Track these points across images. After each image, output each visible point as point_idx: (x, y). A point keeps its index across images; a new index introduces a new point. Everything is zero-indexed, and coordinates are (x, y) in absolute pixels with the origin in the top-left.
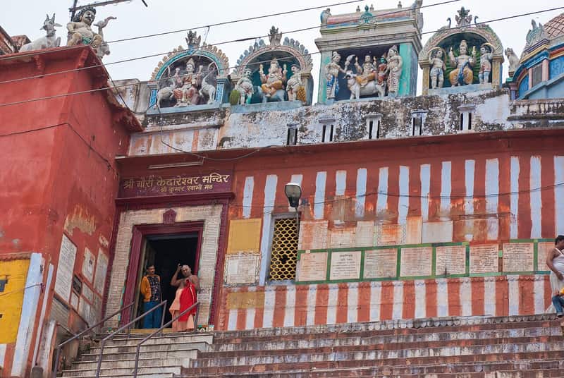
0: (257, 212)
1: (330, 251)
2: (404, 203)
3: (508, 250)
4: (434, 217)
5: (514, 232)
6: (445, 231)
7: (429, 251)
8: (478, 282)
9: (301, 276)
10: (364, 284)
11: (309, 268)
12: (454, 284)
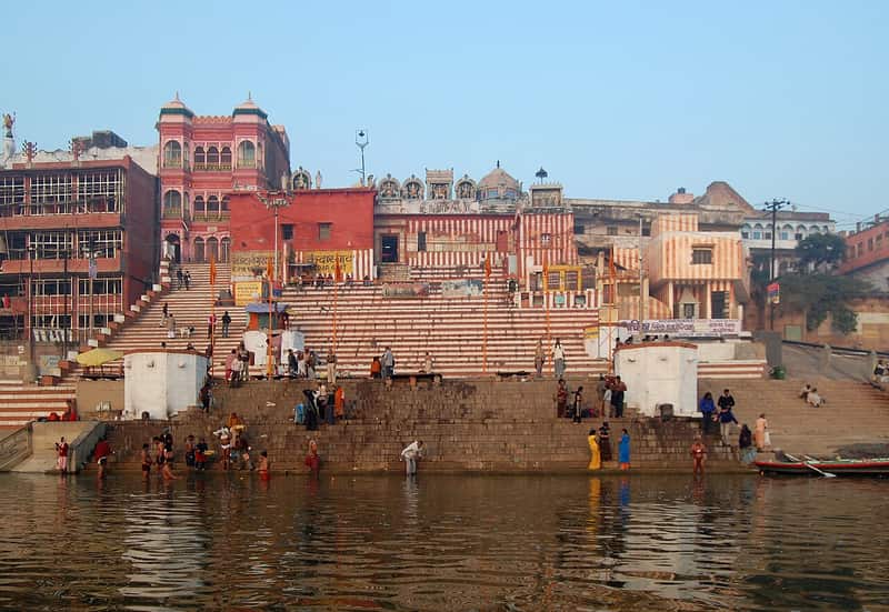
0: (413, 232)
1: (434, 243)
2: (453, 231)
4: (461, 235)
6: (463, 239)
7: (459, 245)
9: (427, 250)
10: (444, 252)
11: (429, 248)
12: (466, 253)
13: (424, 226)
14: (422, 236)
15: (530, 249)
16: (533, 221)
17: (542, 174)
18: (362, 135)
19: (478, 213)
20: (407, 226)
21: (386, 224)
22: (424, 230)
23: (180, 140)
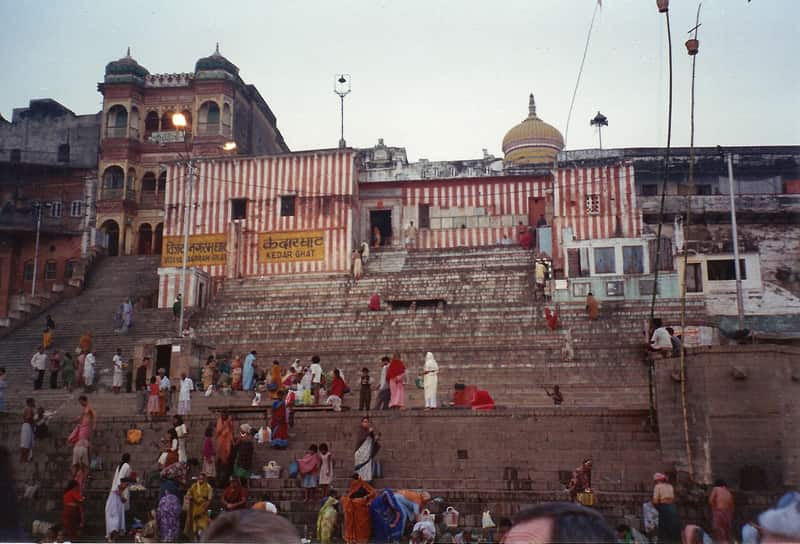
0: (413, 203)
1: (441, 218)
2: (466, 200)
3: (504, 218)
4: (478, 205)
5: (505, 212)
6: (482, 211)
7: (476, 218)
8: (494, 230)
9: (432, 227)
10: (454, 229)
11: (434, 224)
12: (486, 230)
13: (427, 194)
14: (424, 209)
15: (570, 217)
16: (573, 180)
17: (600, 120)
18: (342, 80)
19: (502, 174)
20: (404, 198)
21: (377, 195)
22: (427, 201)
23: (127, 104)
